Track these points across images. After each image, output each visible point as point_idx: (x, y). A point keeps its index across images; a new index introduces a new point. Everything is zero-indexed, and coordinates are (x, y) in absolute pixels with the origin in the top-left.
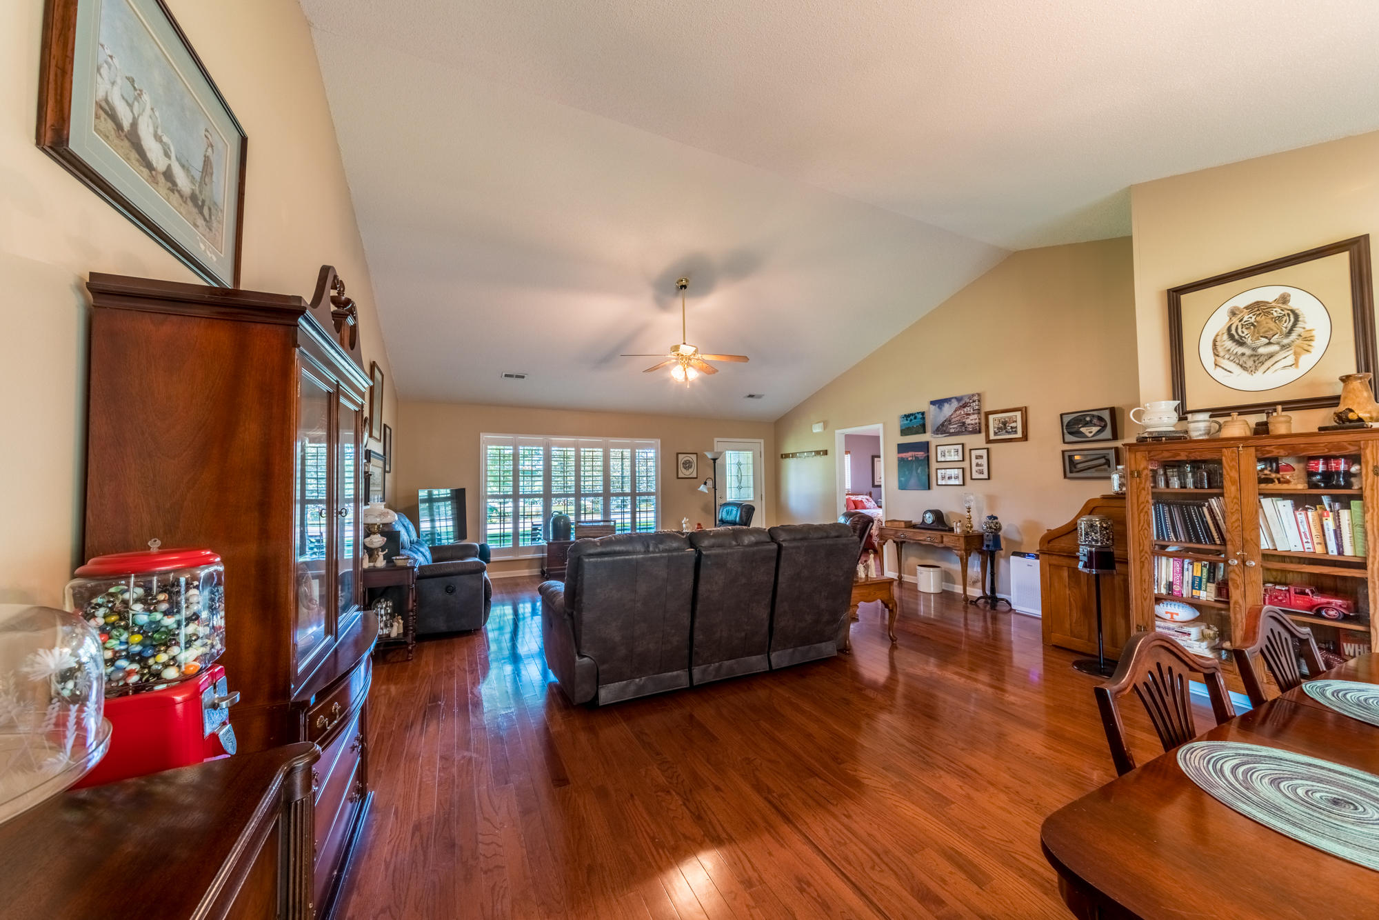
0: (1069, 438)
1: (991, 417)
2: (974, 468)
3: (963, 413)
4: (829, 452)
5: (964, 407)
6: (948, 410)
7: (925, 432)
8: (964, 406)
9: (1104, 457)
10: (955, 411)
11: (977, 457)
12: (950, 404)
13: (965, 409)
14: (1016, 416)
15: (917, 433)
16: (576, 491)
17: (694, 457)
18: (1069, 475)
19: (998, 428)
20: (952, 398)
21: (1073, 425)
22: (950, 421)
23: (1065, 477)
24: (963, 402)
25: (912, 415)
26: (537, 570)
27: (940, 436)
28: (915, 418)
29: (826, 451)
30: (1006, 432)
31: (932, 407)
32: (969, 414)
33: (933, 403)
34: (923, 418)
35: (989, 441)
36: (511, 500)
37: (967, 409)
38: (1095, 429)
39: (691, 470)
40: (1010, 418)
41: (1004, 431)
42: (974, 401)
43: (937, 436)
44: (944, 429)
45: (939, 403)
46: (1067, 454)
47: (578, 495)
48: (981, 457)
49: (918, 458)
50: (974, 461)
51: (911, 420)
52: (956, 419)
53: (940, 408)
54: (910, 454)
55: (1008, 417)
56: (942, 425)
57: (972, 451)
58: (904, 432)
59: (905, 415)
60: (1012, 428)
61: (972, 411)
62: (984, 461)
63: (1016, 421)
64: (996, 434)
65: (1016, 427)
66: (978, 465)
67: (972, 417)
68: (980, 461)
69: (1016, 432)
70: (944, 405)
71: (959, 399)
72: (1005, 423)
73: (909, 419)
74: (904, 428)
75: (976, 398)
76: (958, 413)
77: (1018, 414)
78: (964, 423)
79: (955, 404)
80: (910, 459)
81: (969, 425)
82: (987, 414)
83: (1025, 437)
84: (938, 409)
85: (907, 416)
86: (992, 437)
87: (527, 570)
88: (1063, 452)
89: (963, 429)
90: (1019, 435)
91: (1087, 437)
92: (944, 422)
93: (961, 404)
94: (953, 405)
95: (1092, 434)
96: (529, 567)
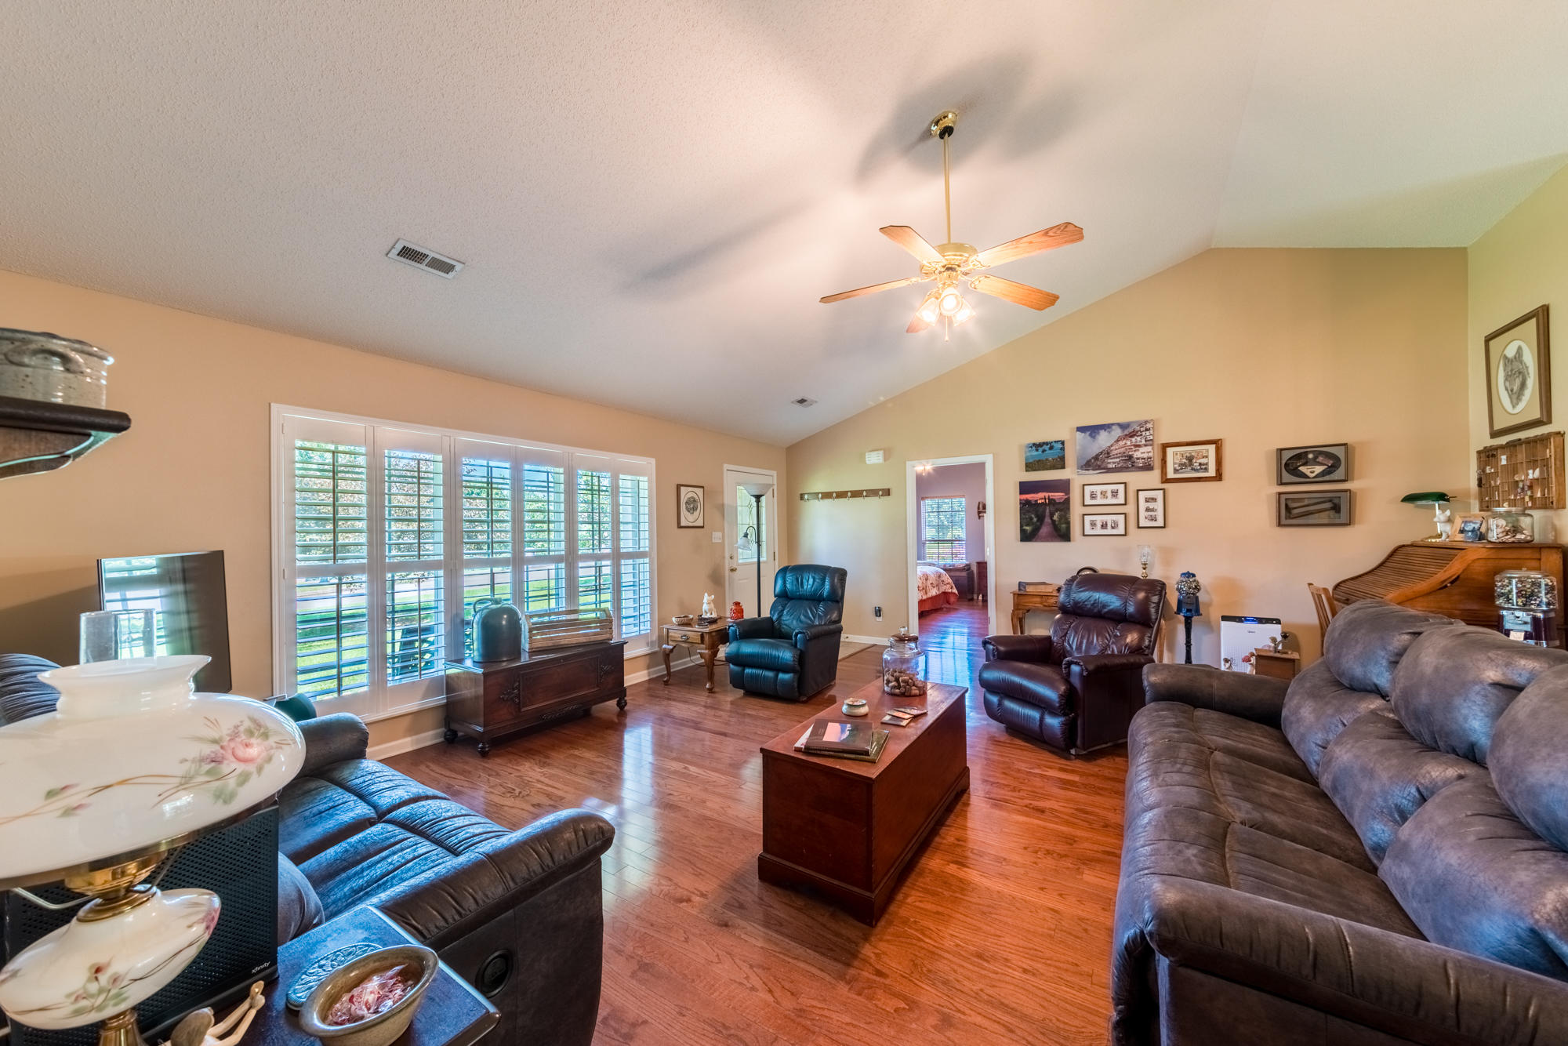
0: (1287, 477)
1: (1170, 451)
2: (1143, 513)
3: (1129, 443)
4: (891, 492)
5: (1132, 437)
6: (1104, 440)
7: (1063, 467)
8: (1132, 435)
9: (1330, 501)
10: (1118, 441)
11: (1147, 500)
12: (1110, 432)
13: (1133, 440)
14: (1207, 451)
15: (1054, 467)
16: (514, 554)
17: (699, 491)
18: (1284, 521)
19: (1181, 465)
20: (1113, 424)
21: (1291, 463)
22: (1108, 453)
23: (1280, 525)
24: (1130, 431)
25: (1047, 444)
26: (431, 733)
27: (1091, 472)
28: (1051, 448)
29: (889, 490)
30: (1192, 469)
31: (1079, 435)
32: (1139, 446)
33: (1080, 429)
34: (1063, 449)
35: (1166, 480)
36: (364, 578)
37: (1136, 440)
38: (1318, 469)
39: (696, 513)
40: (1198, 452)
41: (1189, 468)
42: (1147, 430)
43: (1087, 472)
44: (1099, 463)
45: (1092, 430)
46: (1283, 497)
47: (518, 562)
48: (1154, 500)
49: (1054, 500)
50: (1143, 505)
51: (1044, 451)
52: (1119, 451)
53: (1093, 436)
54: (1041, 495)
55: (1196, 451)
56: (1096, 458)
57: (1140, 493)
58: (1030, 466)
59: (1034, 444)
60: (1200, 464)
61: (1144, 442)
62: (1159, 505)
63: (1207, 457)
64: (1176, 471)
65: (1207, 464)
66: (1148, 510)
67: (1142, 450)
68: (1151, 505)
69: (1206, 470)
70: (1098, 433)
71: (1123, 426)
72: (1190, 459)
73: (1040, 449)
74: (1031, 461)
75: (1149, 426)
76: (1121, 443)
77: (1212, 448)
78: (1131, 457)
79: (1117, 432)
80: (1040, 501)
81: (1138, 459)
82: (1165, 447)
83: (1219, 477)
84: (1089, 438)
85: (1037, 446)
86: (1171, 475)
87: (408, 739)
88: (1280, 494)
89: (1129, 464)
90: (1212, 472)
91: (1309, 478)
92: (1098, 455)
93: (1126, 432)
94: (1113, 433)
95: (1313, 475)
96: (412, 731)
